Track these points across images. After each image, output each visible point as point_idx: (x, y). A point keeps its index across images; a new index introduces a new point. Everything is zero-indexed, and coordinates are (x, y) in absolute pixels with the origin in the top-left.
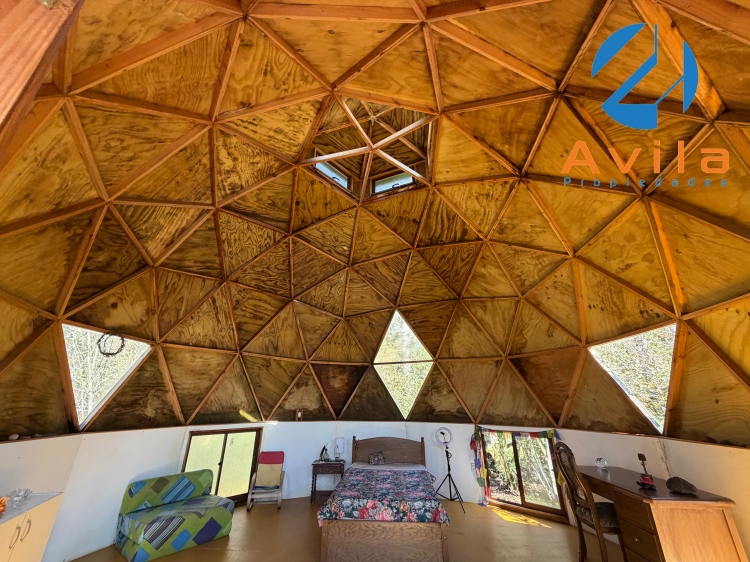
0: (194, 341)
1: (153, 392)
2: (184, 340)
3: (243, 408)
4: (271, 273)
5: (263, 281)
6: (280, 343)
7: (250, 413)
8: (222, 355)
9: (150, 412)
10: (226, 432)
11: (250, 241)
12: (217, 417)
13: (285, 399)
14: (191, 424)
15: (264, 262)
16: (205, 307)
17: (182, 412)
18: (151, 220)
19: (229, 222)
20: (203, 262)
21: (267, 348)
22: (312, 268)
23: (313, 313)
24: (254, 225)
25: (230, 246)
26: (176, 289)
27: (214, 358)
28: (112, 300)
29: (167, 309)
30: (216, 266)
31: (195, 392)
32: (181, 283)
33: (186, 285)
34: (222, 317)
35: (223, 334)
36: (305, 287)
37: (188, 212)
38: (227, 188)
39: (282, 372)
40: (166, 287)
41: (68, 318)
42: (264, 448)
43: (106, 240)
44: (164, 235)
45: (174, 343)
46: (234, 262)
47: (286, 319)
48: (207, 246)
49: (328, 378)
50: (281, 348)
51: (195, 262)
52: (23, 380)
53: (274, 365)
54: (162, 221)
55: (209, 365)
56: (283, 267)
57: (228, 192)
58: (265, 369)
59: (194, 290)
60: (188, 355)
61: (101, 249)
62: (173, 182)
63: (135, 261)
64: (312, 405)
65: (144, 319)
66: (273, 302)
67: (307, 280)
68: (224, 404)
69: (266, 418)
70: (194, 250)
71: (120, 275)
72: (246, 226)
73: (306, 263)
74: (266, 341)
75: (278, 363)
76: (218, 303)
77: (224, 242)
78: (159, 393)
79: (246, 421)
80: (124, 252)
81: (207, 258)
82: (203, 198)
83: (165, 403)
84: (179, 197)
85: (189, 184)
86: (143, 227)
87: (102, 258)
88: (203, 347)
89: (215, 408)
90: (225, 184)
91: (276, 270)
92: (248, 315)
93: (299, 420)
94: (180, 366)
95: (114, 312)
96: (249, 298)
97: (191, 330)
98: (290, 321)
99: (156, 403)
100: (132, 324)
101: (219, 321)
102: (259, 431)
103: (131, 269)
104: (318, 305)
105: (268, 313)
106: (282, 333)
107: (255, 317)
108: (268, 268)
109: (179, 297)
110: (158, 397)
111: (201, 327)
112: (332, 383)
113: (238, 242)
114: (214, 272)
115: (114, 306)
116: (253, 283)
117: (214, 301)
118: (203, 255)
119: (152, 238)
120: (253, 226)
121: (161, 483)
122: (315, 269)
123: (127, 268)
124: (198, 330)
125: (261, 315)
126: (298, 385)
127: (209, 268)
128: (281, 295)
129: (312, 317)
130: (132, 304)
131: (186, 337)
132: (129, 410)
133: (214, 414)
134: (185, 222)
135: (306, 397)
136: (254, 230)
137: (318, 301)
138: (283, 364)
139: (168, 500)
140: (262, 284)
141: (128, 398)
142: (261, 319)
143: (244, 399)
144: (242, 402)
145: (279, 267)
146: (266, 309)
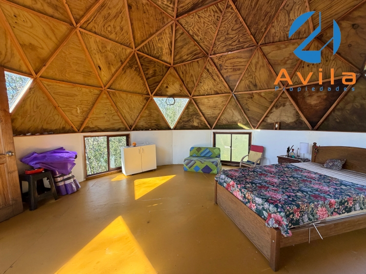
0: (206, 93)
1: (195, 116)
2: (202, 94)
3: (240, 122)
4: (231, 36)
5: (230, 45)
6: (257, 81)
7: (245, 125)
8: (223, 96)
9: (195, 124)
10: (231, 133)
11: (206, 25)
12: (226, 126)
13: (266, 116)
14: (214, 129)
15: (223, 32)
16: (204, 75)
17: (209, 124)
18: (155, 48)
19: (187, 22)
20: (191, 53)
21: (249, 87)
22: (261, 9)
23: (279, 49)
24: (200, 12)
25: (198, 36)
26: (187, 72)
27: (219, 99)
28: (165, 86)
29: (188, 82)
30: (199, 51)
31: (213, 116)
32: (188, 68)
33: (190, 68)
34: (215, 77)
35: (219, 86)
36: (263, 30)
37: (166, 33)
38: (169, 5)
39: (262, 100)
40: (183, 73)
41: (154, 95)
42: (253, 143)
43: (147, 65)
44: (166, 50)
45: (198, 96)
46: (206, 43)
47: (257, 63)
48: (187, 44)
49: (304, 98)
50: (258, 84)
51: (187, 55)
52: (150, 115)
53: (256, 96)
54: (159, 45)
55: (217, 103)
56: (237, 26)
57: (171, 6)
58: (250, 100)
59: (195, 69)
60: (206, 100)
61: (148, 69)
62: (146, 25)
63: (164, 67)
64: (289, 119)
65: (181, 89)
66: (243, 55)
67: (262, 24)
68: (229, 120)
69: (254, 127)
70: (183, 49)
71: (162, 75)
72: (197, 17)
73: (254, 8)
74: (247, 82)
75: (259, 94)
76: (211, 71)
77: (193, 36)
78: (198, 117)
79: (242, 128)
80: (157, 66)
81: (191, 50)
82: (165, 20)
83: (201, 121)
84: (155, 29)
85: (151, 19)
86: (155, 52)
87: (151, 72)
88: (211, 95)
89: (224, 122)
90: (165, 3)
91: (234, 32)
92: (230, 70)
93: (276, 129)
94: (204, 105)
95: (168, 89)
96: (226, 60)
97: (203, 88)
98: (260, 63)
99: (197, 121)
100: (177, 92)
101: (215, 80)
102: (250, 134)
103: (165, 71)
104: (282, 39)
105: (243, 64)
106: (257, 74)
107: (235, 70)
108: (228, 34)
109: (190, 75)
110: (198, 118)
111: (207, 85)
112: (308, 101)
113: (200, 30)
114: (200, 55)
115: (167, 87)
116: (225, 49)
117: (208, 70)
118: (188, 49)
119: (162, 55)
120: (201, 14)
121: (199, 149)
122: (264, 8)
123: (163, 72)
124: (206, 87)
125: (238, 67)
126: (276, 106)
127: (195, 55)
128: (247, 47)
129: (279, 51)
130: (173, 85)
131: (202, 92)
132: (187, 123)
133: (224, 125)
134: (169, 39)
135: (283, 114)
136: (203, 15)
137: (280, 35)
138: (263, 94)
139: (202, 155)
140: (231, 47)
141: (186, 119)
142: (239, 69)
143: (240, 118)
144: (239, 120)
145: (235, 28)
146: (240, 62)
